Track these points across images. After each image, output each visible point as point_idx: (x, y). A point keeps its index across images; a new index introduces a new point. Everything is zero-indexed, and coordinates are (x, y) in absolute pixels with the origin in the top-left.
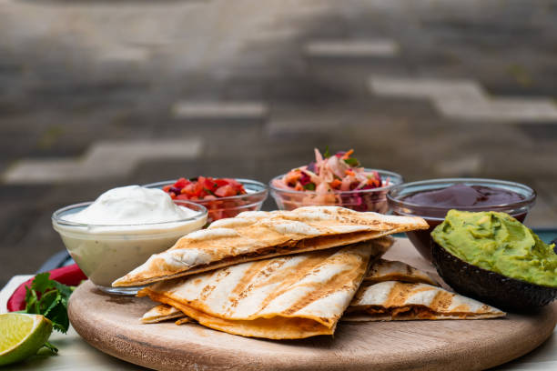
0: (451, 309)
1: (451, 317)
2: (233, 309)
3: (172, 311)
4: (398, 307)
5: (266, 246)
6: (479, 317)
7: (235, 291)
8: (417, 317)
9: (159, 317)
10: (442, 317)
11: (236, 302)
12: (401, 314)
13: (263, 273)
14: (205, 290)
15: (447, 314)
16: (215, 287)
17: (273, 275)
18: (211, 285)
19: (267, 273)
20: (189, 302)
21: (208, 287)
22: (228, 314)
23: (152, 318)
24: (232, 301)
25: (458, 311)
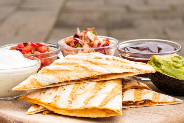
0: (160, 100)
1: (161, 104)
2: (70, 105)
3: (41, 108)
4: (139, 101)
5: (84, 77)
6: (172, 104)
7: (69, 97)
8: (147, 105)
9: (35, 111)
10: (157, 104)
11: (71, 102)
12: (141, 104)
13: (81, 88)
14: (55, 97)
15: (159, 103)
16: (60, 96)
17: (85, 89)
18: (58, 95)
19: (83, 88)
20: (49, 104)
21: (56, 96)
22: (69, 107)
23: (32, 112)
24: (69, 101)
25: (163, 101)
